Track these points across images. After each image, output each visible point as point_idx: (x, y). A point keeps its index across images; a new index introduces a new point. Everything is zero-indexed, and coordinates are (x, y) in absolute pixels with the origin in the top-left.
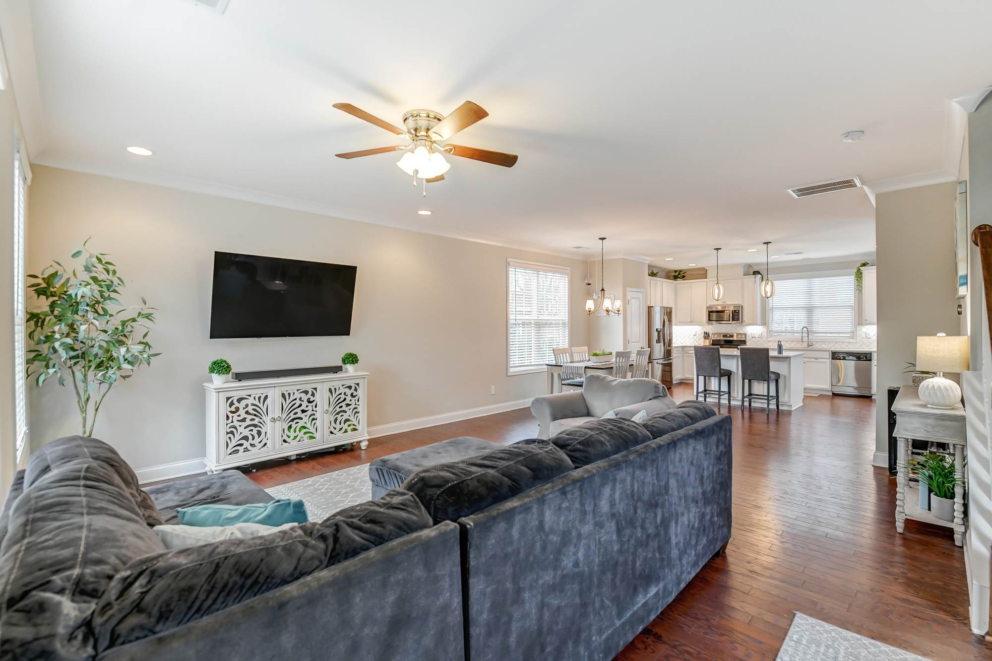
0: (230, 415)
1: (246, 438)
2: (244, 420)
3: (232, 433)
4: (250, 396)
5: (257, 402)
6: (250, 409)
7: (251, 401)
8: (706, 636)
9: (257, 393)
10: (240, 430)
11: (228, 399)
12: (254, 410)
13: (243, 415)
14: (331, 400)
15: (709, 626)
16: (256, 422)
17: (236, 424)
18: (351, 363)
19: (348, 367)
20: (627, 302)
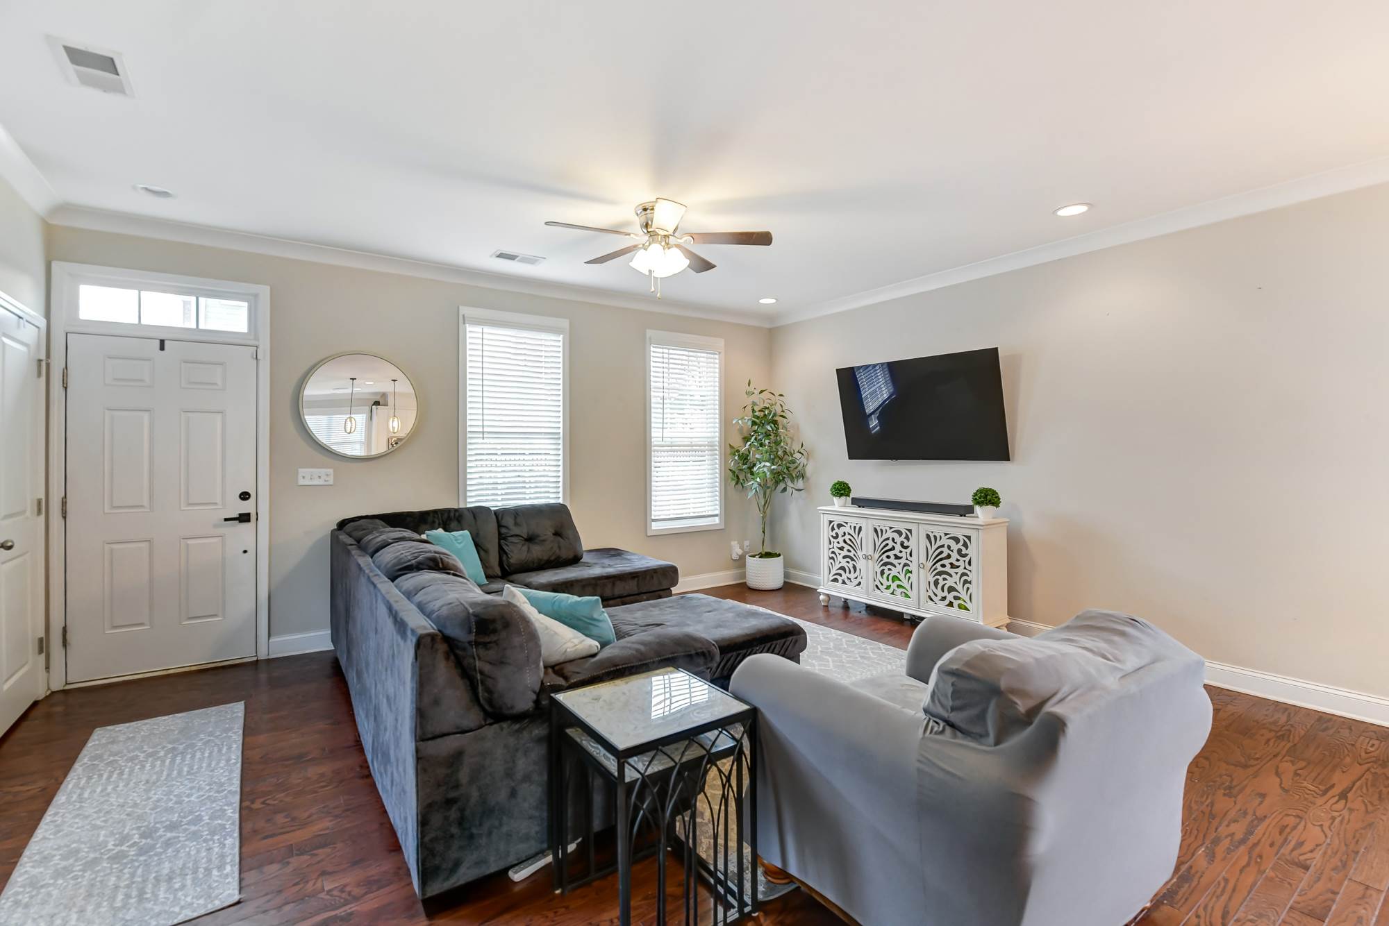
0: (832, 540)
1: (843, 568)
2: (841, 549)
3: (832, 558)
4: (847, 523)
5: (852, 532)
6: (847, 537)
7: (846, 529)
8: (323, 805)
9: (853, 522)
10: (840, 558)
11: (831, 522)
12: (850, 540)
13: (842, 544)
14: (930, 553)
15: (330, 813)
16: (851, 554)
17: (837, 551)
18: (989, 504)
19: (979, 510)
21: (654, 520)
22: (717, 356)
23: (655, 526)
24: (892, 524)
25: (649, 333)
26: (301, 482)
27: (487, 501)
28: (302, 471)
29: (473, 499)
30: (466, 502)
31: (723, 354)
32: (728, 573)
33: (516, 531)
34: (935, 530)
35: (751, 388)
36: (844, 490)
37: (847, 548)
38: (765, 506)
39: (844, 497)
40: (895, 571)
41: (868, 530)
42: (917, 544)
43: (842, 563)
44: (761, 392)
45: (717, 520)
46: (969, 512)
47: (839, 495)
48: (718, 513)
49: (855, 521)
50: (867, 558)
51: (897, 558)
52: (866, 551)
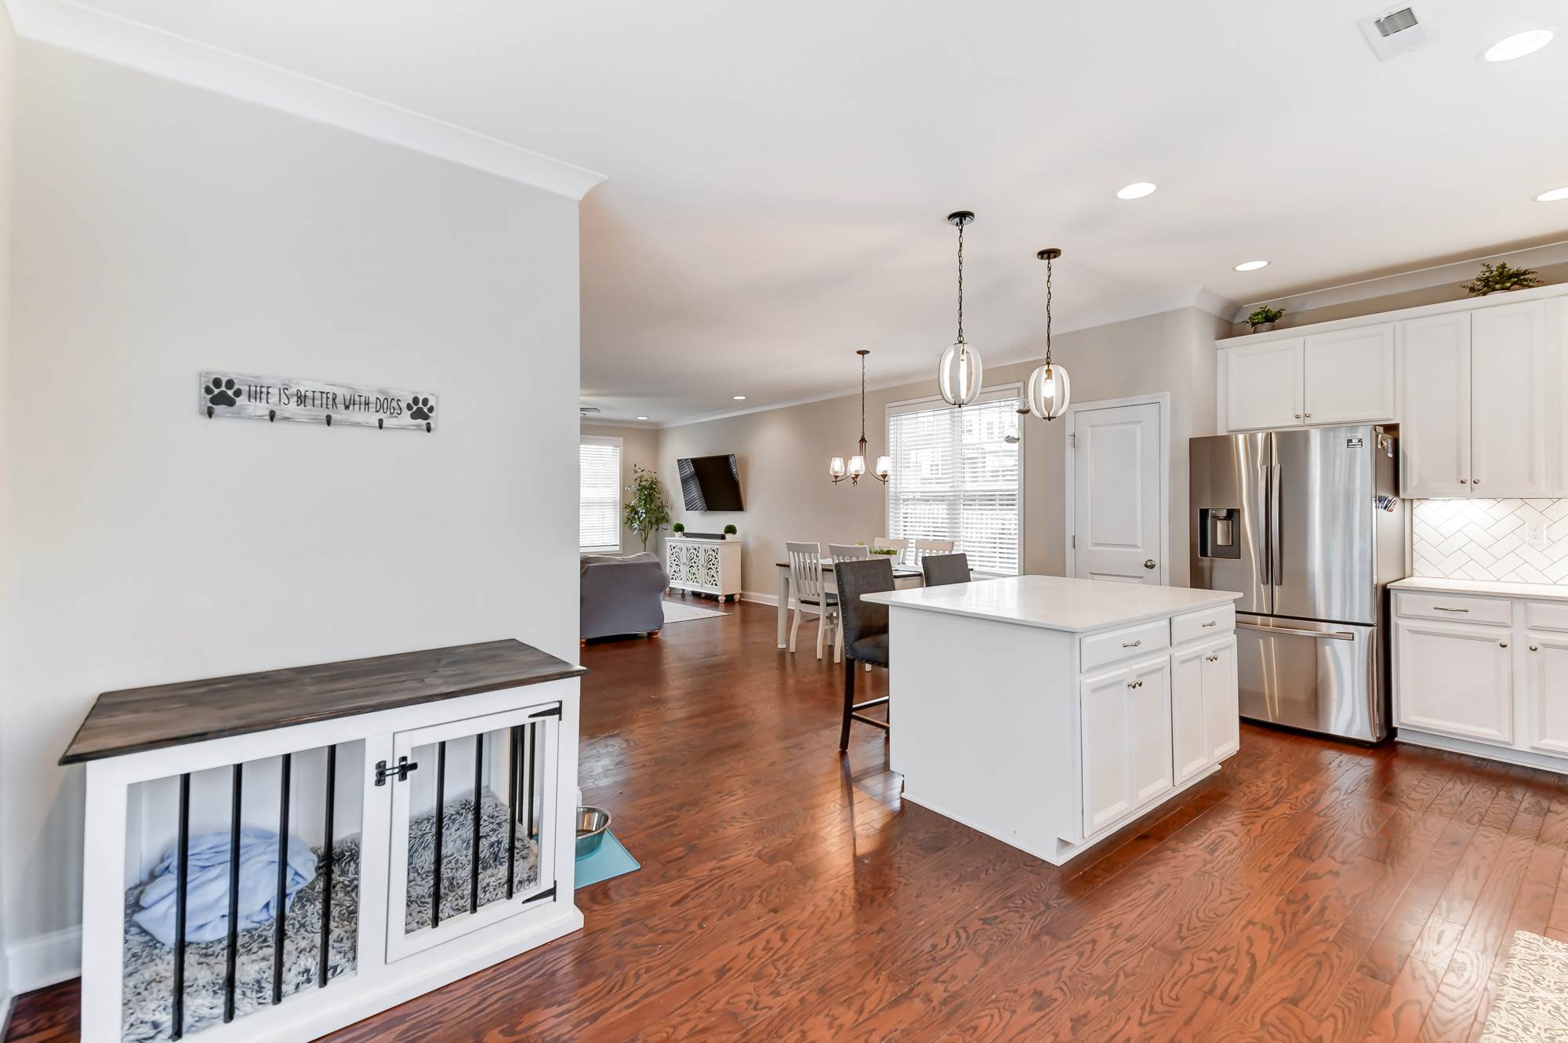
7: (679, 549)
18: (731, 533)
19: (727, 535)
20: (1069, 441)
22: (619, 448)
24: (693, 545)
31: (622, 447)
34: (708, 547)
35: (637, 469)
36: (679, 528)
37: (677, 560)
38: (646, 539)
39: (680, 532)
40: (694, 570)
41: (684, 550)
42: (701, 554)
43: (675, 568)
44: (643, 471)
45: (618, 548)
46: (723, 537)
47: (677, 531)
48: (618, 543)
49: (680, 545)
50: (684, 564)
51: (695, 563)
52: (684, 560)
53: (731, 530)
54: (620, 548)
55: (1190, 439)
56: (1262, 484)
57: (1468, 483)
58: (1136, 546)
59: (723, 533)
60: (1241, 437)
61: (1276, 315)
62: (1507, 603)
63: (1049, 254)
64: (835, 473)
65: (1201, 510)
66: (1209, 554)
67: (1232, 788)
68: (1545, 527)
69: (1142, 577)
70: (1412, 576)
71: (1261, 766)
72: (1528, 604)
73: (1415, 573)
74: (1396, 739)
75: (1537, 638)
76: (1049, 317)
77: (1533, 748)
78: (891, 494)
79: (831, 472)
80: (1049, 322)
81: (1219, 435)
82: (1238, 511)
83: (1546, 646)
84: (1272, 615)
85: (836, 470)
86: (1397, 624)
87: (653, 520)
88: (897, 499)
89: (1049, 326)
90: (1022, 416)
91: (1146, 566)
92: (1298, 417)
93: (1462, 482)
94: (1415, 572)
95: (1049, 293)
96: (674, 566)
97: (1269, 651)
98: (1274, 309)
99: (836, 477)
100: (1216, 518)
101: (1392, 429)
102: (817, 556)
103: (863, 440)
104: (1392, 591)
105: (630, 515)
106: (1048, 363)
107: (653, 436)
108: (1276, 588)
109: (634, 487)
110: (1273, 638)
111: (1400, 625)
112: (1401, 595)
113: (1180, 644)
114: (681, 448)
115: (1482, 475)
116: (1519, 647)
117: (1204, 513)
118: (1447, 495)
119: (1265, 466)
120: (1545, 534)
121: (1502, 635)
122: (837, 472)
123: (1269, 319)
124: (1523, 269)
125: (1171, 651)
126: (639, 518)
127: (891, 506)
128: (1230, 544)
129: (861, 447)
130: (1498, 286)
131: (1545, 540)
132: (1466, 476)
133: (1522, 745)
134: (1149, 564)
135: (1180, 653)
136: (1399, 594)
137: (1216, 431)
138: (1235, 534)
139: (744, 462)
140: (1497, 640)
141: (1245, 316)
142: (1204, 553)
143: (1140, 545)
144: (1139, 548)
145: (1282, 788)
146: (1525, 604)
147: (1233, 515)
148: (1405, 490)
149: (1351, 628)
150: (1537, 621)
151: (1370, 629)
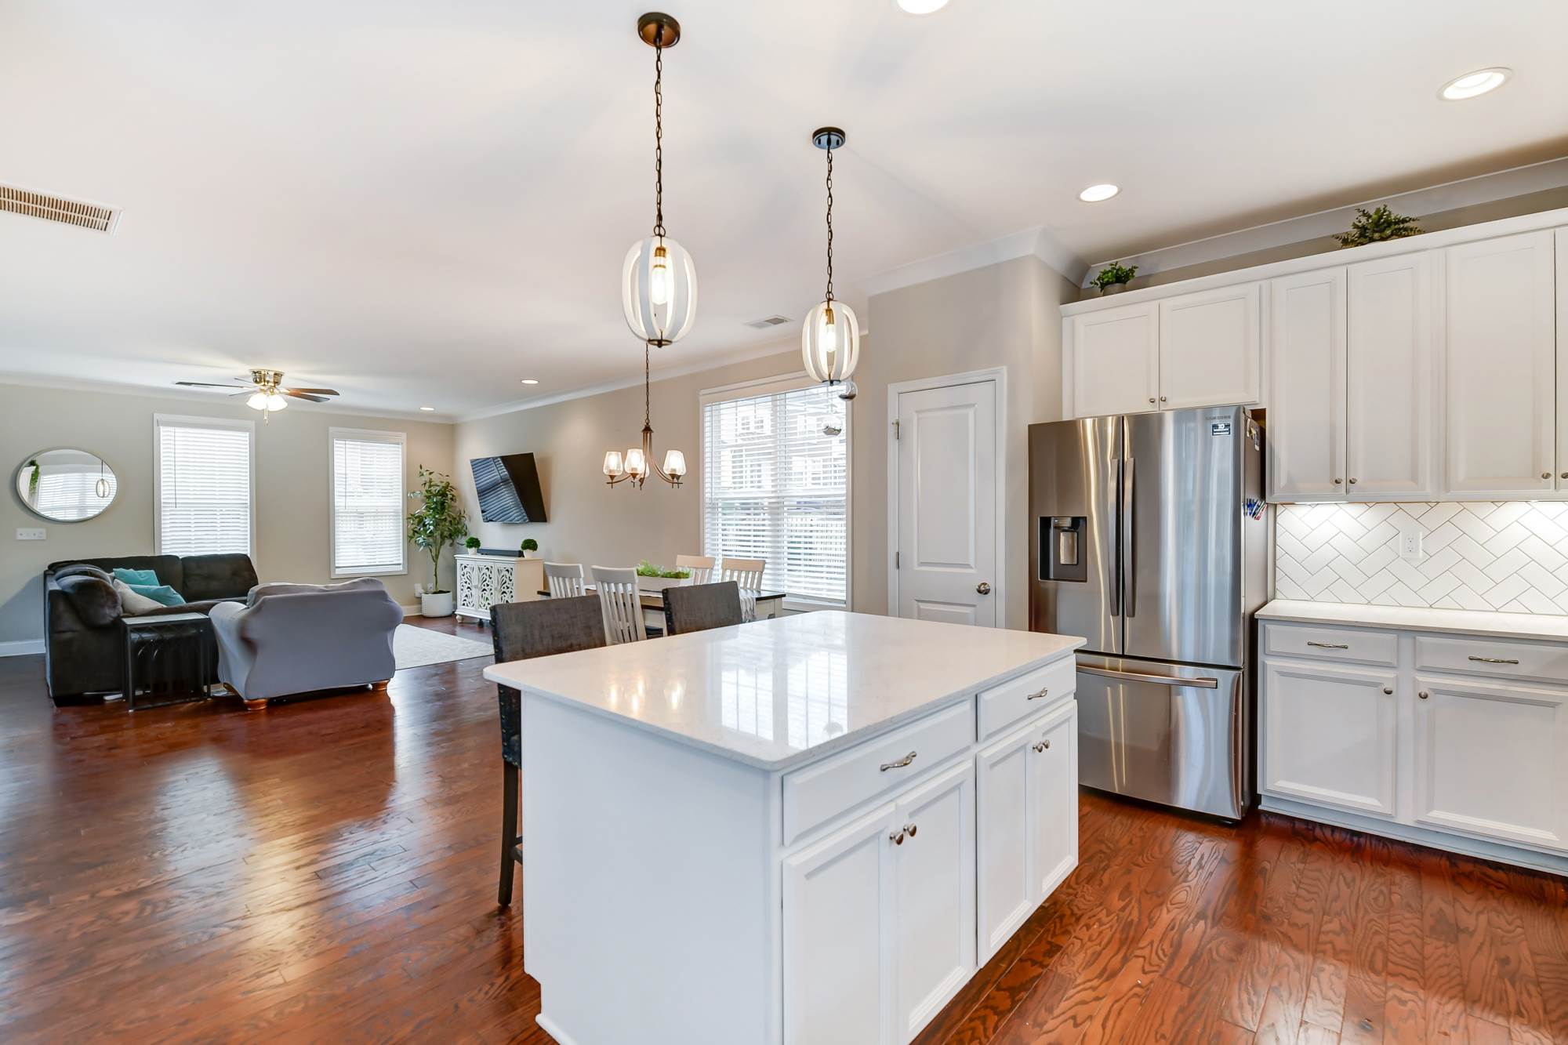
0: (462, 577)
1: (467, 596)
2: (466, 582)
4: (468, 565)
5: (470, 571)
6: (468, 575)
7: (468, 569)
11: (461, 565)
13: (466, 579)
14: (499, 580)
16: (470, 586)
17: (464, 584)
18: (530, 548)
19: (525, 552)
20: (891, 430)
21: (337, 567)
22: (400, 446)
23: (338, 571)
24: (485, 564)
25: (332, 429)
26: (19, 537)
27: (176, 552)
28: (19, 531)
29: (167, 550)
30: (160, 551)
31: (405, 444)
32: (412, 607)
33: (198, 572)
34: (501, 566)
35: (422, 471)
36: (474, 543)
37: (468, 581)
38: (437, 556)
39: (474, 548)
40: (487, 594)
41: (476, 569)
42: (495, 575)
43: (466, 592)
44: (431, 473)
45: (400, 568)
46: (521, 554)
47: (471, 547)
48: (401, 562)
49: (471, 564)
50: (476, 587)
51: (488, 585)
52: (475, 582)
53: (530, 545)
54: (403, 567)
55: (1029, 426)
56: (1112, 485)
57: (1343, 483)
58: (967, 566)
59: (520, 549)
60: (1089, 422)
61: (1127, 275)
62: (1391, 637)
63: (830, 136)
64: (610, 471)
65: (1041, 518)
66: (1052, 577)
67: (1067, 932)
68: (1421, 538)
69: (974, 606)
70: (1274, 599)
71: (1106, 878)
72: (1418, 637)
73: (1278, 595)
74: (1260, 807)
75: (1427, 681)
76: (831, 231)
77: (1419, 822)
78: (707, 501)
79: (605, 471)
80: (830, 240)
81: (1065, 419)
82: (1085, 519)
83: (1437, 692)
84: (1123, 656)
85: (612, 468)
86: (1264, 664)
87: (446, 533)
88: (714, 507)
89: (830, 244)
90: (850, 402)
91: (979, 591)
92: (1152, 401)
93: (1337, 482)
94: (1278, 593)
95: (830, 196)
96: (465, 589)
97: (1117, 700)
98: (1126, 267)
99: (612, 477)
100: (1058, 528)
101: (1259, 415)
102: (579, 581)
103: (647, 429)
104: (1259, 621)
105: (415, 527)
106: (829, 300)
107: (449, 431)
108: (1128, 620)
109: (420, 494)
110: (1121, 685)
111: (1269, 664)
112: (1270, 627)
113: (989, 736)
114: (478, 446)
115: (1359, 474)
116: (1406, 692)
117: (1046, 522)
118: (1316, 498)
119: (1116, 460)
120: (1421, 547)
121: (1386, 676)
122: (614, 471)
123: (1119, 280)
124: (1403, 216)
125: (975, 749)
126: (425, 531)
127: (707, 515)
128: (1076, 563)
129: (645, 439)
130: (1376, 235)
131: (1421, 553)
132: (1341, 475)
133: (1406, 817)
134: (982, 588)
135: (989, 751)
136: (1267, 626)
137: (1062, 418)
138: (1081, 550)
139: (546, 461)
140: (1381, 684)
141: (1094, 275)
142: (1045, 575)
143: (973, 565)
144: (971, 568)
145: (1132, 920)
146: (1415, 638)
147: (1079, 524)
148: (1272, 492)
149: (1214, 673)
150: (1427, 661)
151: (1233, 673)
